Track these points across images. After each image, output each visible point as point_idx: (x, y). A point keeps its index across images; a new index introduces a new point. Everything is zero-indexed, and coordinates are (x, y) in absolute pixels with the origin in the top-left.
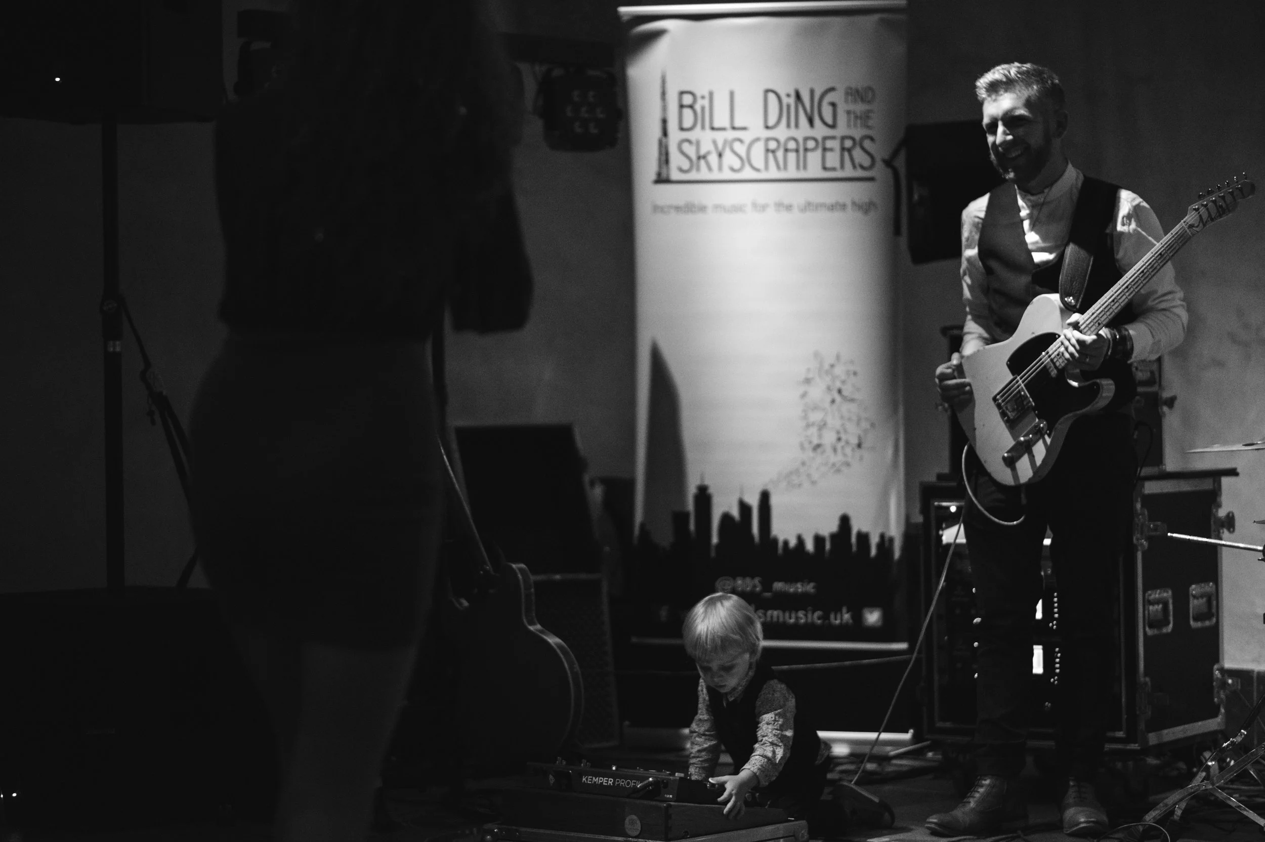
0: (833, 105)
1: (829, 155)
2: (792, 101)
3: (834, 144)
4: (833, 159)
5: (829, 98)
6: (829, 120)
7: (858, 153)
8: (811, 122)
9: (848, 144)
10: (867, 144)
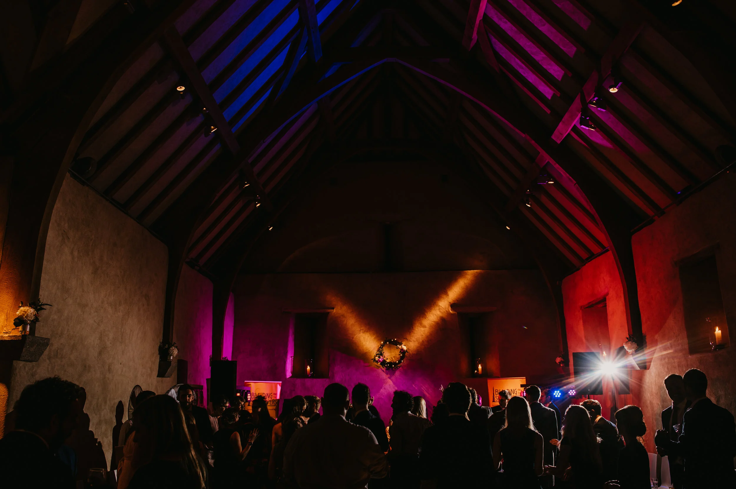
0: (272, 395)
1: (271, 402)
2: (266, 395)
3: (272, 401)
4: (271, 403)
5: (271, 394)
6: (271, 398)
7: (275, 402)
8: (269, 398)
9: (273, 401)
10: (276, 401)
